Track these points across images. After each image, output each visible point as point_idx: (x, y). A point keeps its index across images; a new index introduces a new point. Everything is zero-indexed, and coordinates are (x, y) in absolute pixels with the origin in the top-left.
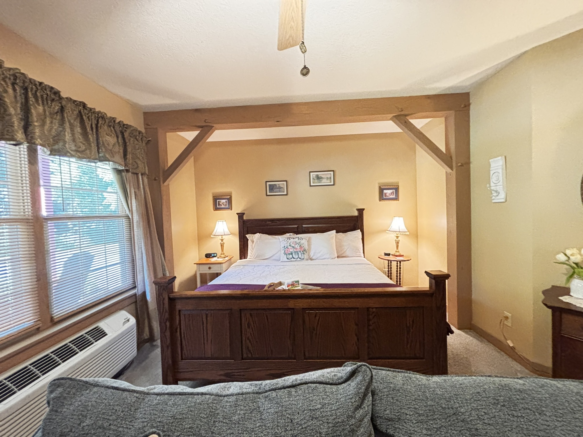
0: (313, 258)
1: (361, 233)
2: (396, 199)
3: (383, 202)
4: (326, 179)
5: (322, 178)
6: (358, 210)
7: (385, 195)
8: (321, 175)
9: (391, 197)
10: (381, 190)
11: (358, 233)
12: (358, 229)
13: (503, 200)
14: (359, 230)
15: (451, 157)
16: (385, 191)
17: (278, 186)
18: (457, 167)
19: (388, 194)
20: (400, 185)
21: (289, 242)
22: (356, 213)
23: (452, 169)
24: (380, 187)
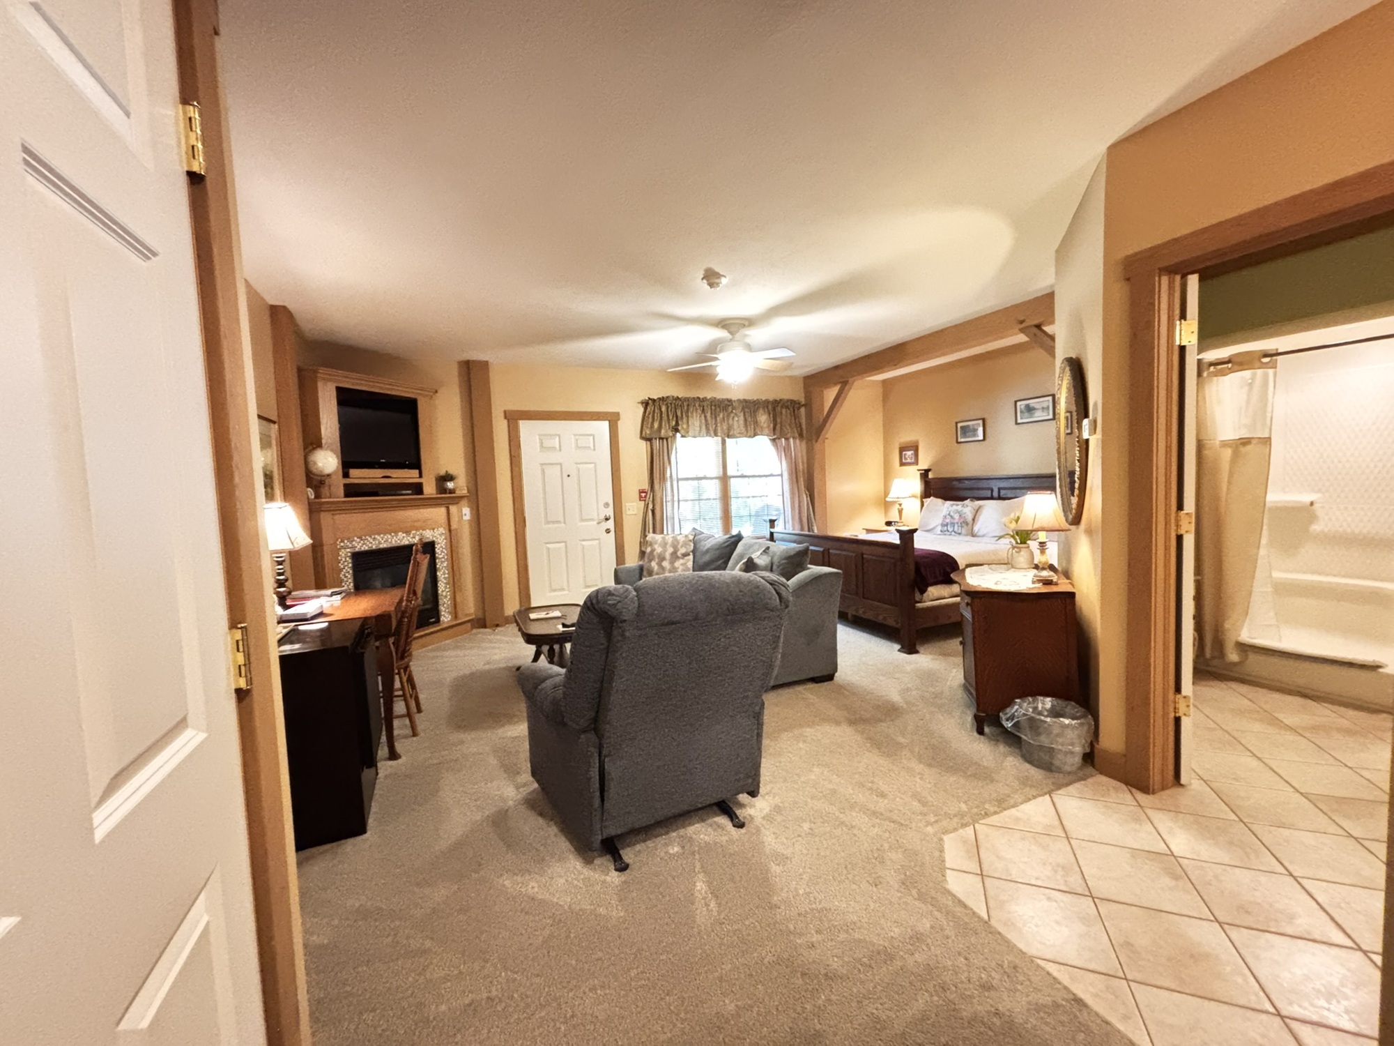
4: (1042, 411)
5: (1034, 409)
8: (1033, 405)
17: (971, 427)
21: (950, 510)
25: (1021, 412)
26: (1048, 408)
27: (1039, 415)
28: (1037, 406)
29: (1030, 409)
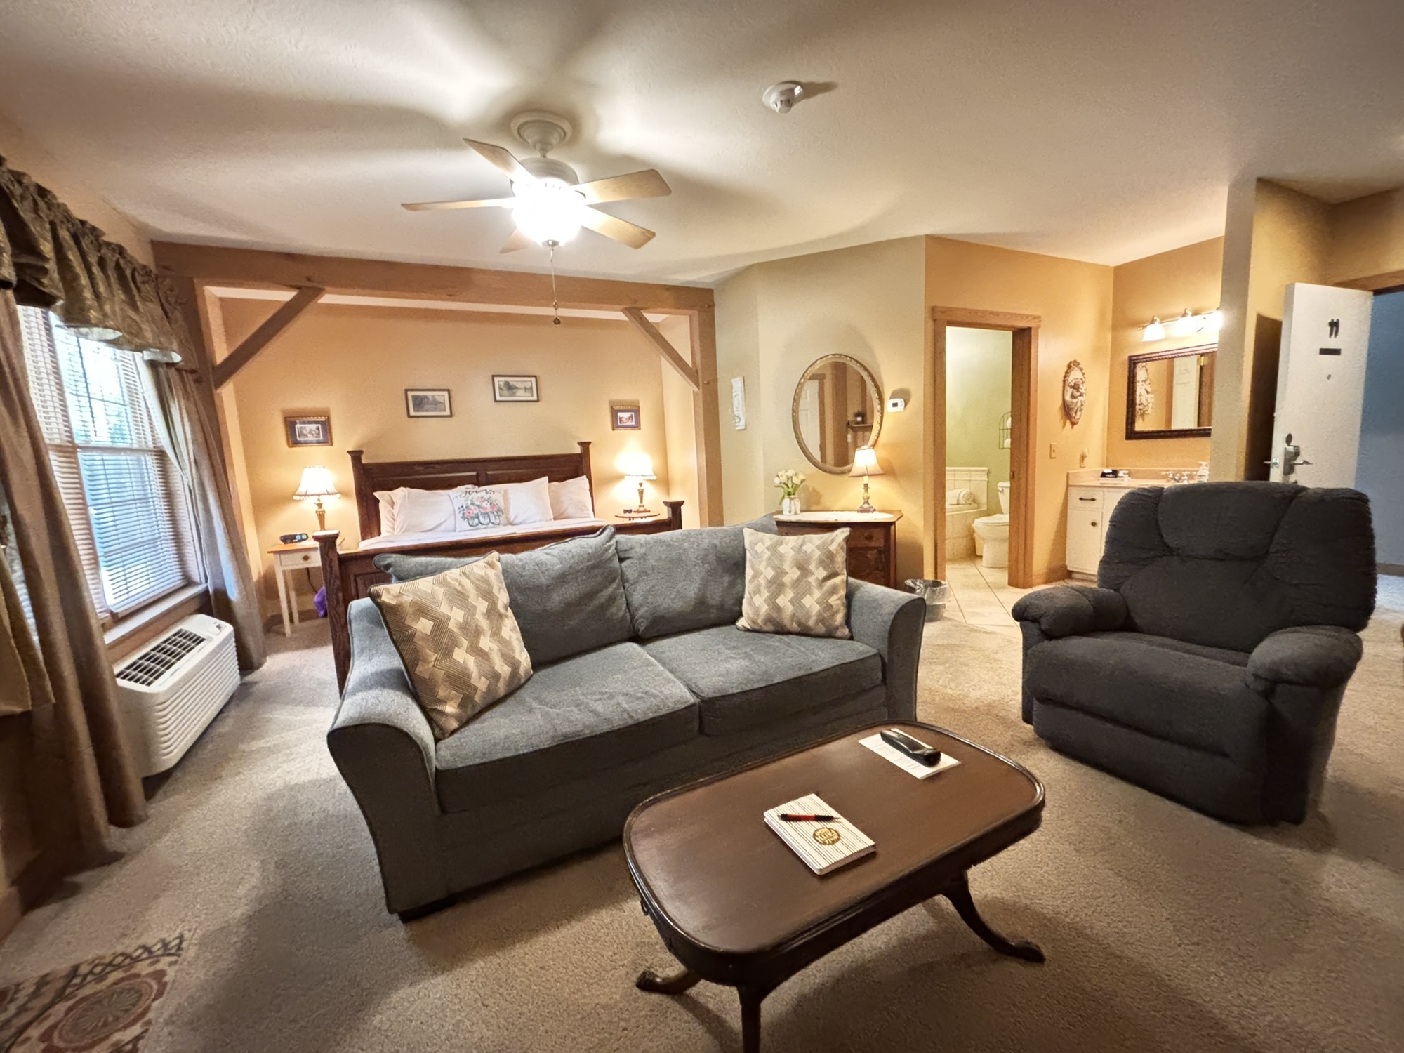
0: (516, 522)
1: (587, 481)
2: (637, 426)
3: (617, 432)
4: (523, 391)
5: (516, 388)
6: (581, 444)
7: (620, 421)
8: (514, 383)
9: (630, 423)
10: (614, 413)
11: (583, 480)
12: (583, 475)
13: (743, 428)
14: (585, 477)
15: (697, 372)
16: (620, 415)
17: (431, 399)
18: (704, 384)
19: (624, 420)
20: (641, 405)
21: (470, 498)
22: (578, 450)
23: (698, 387)
24: (612, 408)
25: (500, 388)
26: (531, 388)
27: (521, 395)
28: (518, 385)
29: (509, 387)
